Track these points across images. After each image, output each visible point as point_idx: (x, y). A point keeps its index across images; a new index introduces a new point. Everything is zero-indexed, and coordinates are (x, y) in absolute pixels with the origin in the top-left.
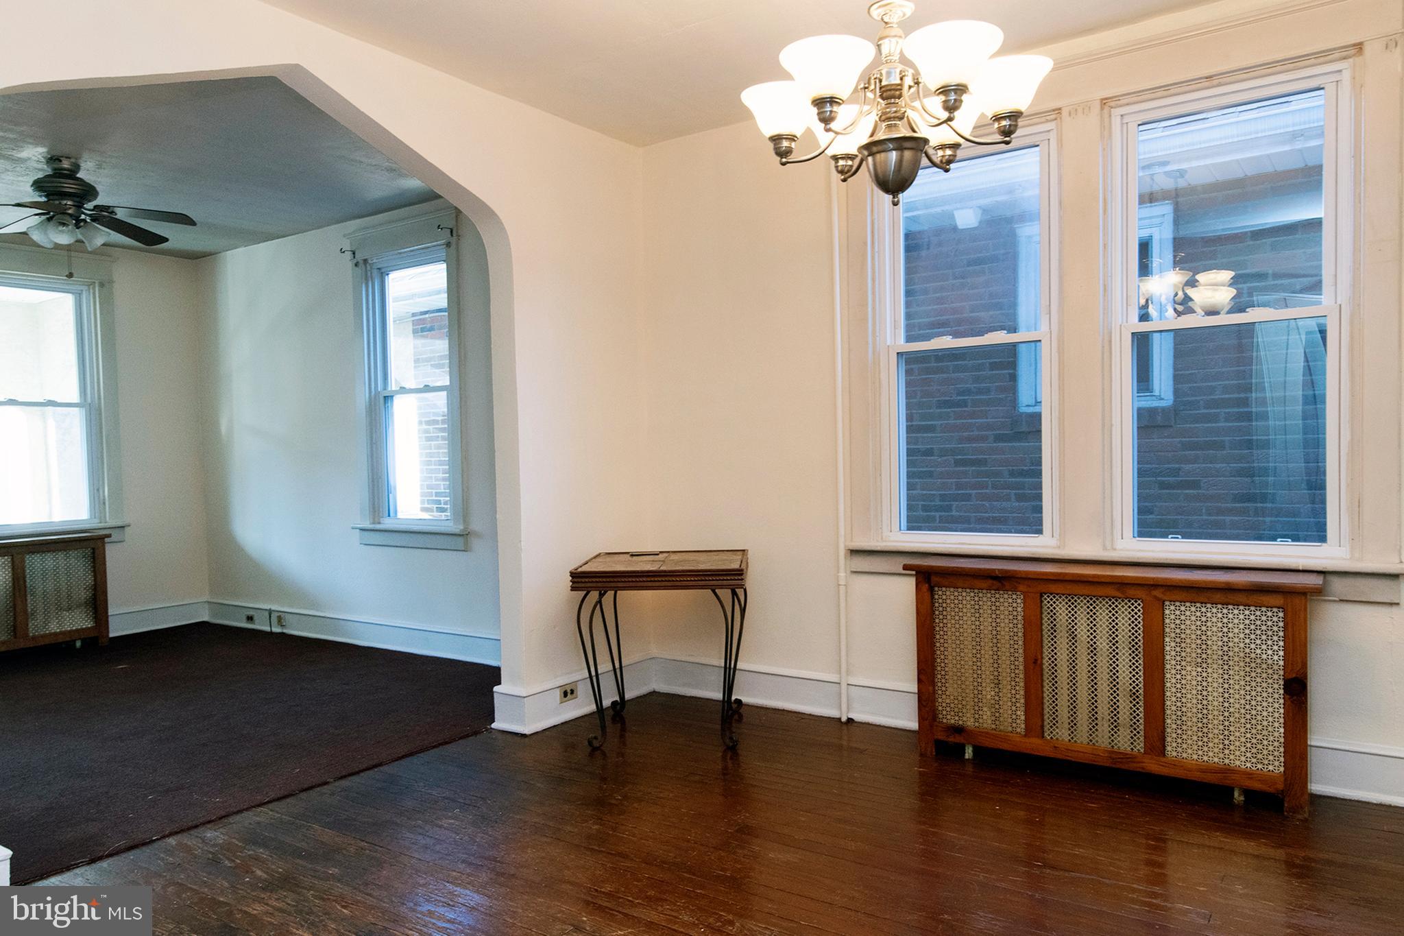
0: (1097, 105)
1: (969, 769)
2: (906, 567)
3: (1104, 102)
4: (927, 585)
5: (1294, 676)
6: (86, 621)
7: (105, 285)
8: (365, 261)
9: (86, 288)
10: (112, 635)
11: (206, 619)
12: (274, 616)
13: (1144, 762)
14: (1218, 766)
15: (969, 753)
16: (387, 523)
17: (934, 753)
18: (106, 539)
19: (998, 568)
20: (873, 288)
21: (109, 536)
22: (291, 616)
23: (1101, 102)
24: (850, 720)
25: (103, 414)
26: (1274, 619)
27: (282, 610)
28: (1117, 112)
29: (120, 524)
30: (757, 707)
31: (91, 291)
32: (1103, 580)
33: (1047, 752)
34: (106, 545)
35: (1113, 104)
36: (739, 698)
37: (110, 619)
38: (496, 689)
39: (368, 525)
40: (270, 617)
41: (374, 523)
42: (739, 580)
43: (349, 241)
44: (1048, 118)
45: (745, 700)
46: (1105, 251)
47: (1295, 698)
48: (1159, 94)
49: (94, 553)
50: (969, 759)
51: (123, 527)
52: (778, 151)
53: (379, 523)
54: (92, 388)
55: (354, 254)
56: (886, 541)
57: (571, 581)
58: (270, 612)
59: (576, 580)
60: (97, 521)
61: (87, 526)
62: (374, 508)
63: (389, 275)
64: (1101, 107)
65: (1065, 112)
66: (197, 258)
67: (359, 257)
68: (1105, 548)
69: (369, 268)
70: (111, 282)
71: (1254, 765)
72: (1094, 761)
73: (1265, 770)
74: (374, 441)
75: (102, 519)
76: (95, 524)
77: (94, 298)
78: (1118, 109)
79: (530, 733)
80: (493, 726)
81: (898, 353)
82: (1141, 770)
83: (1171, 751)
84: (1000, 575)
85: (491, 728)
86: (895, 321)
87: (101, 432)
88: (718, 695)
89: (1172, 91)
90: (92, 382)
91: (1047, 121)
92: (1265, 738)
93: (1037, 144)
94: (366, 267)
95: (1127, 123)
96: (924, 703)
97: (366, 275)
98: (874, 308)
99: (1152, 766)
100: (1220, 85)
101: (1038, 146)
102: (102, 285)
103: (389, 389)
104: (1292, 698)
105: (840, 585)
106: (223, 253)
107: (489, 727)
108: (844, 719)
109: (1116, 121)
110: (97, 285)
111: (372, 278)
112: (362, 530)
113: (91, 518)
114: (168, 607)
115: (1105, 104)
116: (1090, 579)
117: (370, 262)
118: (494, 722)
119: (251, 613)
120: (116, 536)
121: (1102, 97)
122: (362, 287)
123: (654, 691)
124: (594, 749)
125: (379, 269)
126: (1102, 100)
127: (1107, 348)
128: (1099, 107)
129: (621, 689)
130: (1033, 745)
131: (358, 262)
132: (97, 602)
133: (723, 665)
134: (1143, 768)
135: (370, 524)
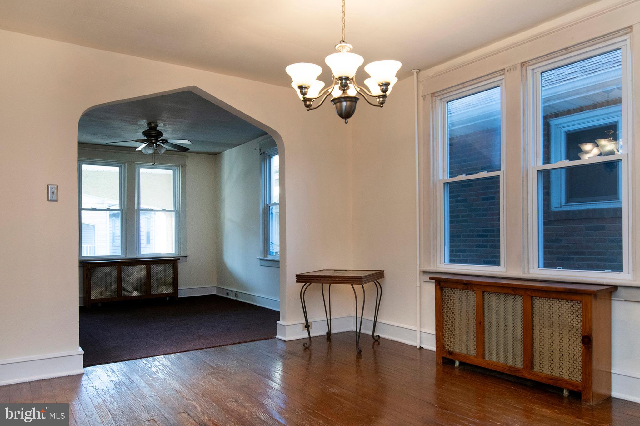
0: (519, 67)
1: (457, 372)
2: (431, 278)
3: (523, 64)
4: (439, 286)
5: (586, 334)
6: (171, 290)
7: (183, 166)
8: (264, 152)
9: (177, 168)
10: (179, 297)
11: (215, 293)
12: (234, 293)
13: (523, 373)
14: (555, 377)
15: (457, 364)
16: (270, 257)
17: (442, 363)
18: (178, 260)
19: (465, 279)
20: (433, 154)
21: (179, 259)
22: (239, 293)
23: (521, 65)
24: (421, 348)
25: (181, 213)
26: (577, 307)
27: (237, 291)
28: (530, 68)
29: (185, 255)
30: (388, 340)
31: (179, 169)
32: (505, 286)
33: (485, 365)
34: (178, 263)
35: (527, 65)
36: (379, 335)
37: (179, 291)
38: (278, 322)
39: (262, 258)
40: (232, 293)
41: (264, 257)
42: (361, 281)
43: (259, 145)
44: (501, 73)
45: (381, 336)
46: (524, 133)
47: (586, 346)
48: (546, 59)
49: (174, 265)
50: (456, 367)
51: (186, 256)
52: (306, 105)
53: (267, 257)
54: (178, 205)
55: (260, 150)
56: (438, 268)
57: (296, 278)
58: (232, 291)
59: (298, 278)
60: (178, 254)
61: (173, 256)
62: (265, 251)
63: (273, 158)
64: (521, 66)
65: (506, 70)
66: (216, 155)
67: (262, 151)
68: (524, 272)
69: (265, 155)
70: (185, 165)
71: (570, 377)
72: (503, 371)
73: (575, 380)
74: (265, 224)
75: (179, 253)
76: (177, 255)
77: (179, 171)
78: (529, 67)
79: (287, 340)
80: (276, 337)
81: (444, 183)
82: (521, 376)
83: (537, 369)
84: (465, 283)
85: (275, 338)
86: (444, 169)
87: (180, 221)
88: (371, 333)
89: (552, 57)
90: (178, 203)
91: (501, 75)
92: (575, 364)
93: (499, 85)
94: (264, 155)
95: (536, 73)
96: (438, 340)
97: (264, 158)
98: (433, 163)
99: (526, 375)
100: (571, 52)
101: (500, 86)
102: (182, 167)
103: (272, 203)
104: (585, 345)
105: (417, 287)
106: (223, 152)
107: (275, 337)
108: (418, 347)
109: (530, 73)
110: (180, 166)
111: (266, 159)
112: (261, 260)
113: (176, 253)
114: (201, 288)
115: (523, 65)
116: (501, 285)
117: (265, 153)
118: (277, 335)
119: (228, 292)
120: (181, 259)
121: (521, 62)
122: (262, 163)
123: (352, 331)
124: (306, 348)
125: (269, 155)
126: (522, 63)
127: (525, 178)
128: (520, 66)
129: (330, 327)
130: (478, 362)
131: (261, 153)
132: (175, 283)
133: (373, 320)
134: (523, 376)
135: (263, 257)
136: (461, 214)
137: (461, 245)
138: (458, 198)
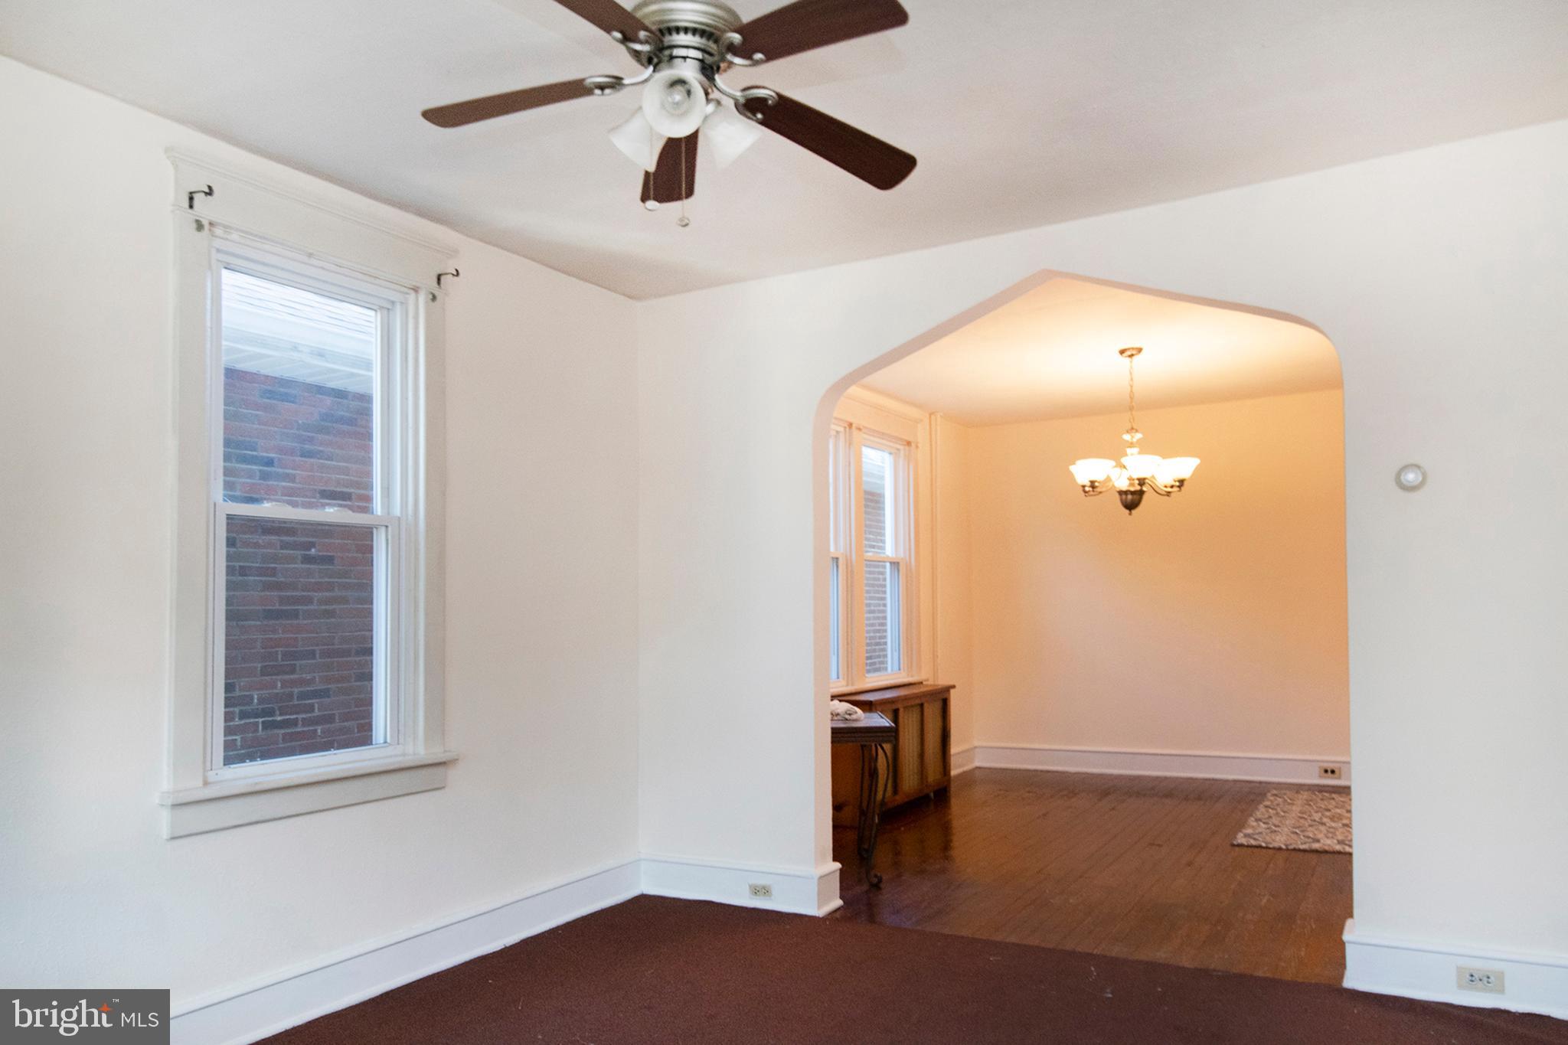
136: (316, 594)
137: (315, 677)
138: (310, 550)
